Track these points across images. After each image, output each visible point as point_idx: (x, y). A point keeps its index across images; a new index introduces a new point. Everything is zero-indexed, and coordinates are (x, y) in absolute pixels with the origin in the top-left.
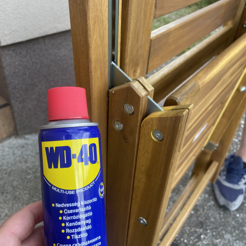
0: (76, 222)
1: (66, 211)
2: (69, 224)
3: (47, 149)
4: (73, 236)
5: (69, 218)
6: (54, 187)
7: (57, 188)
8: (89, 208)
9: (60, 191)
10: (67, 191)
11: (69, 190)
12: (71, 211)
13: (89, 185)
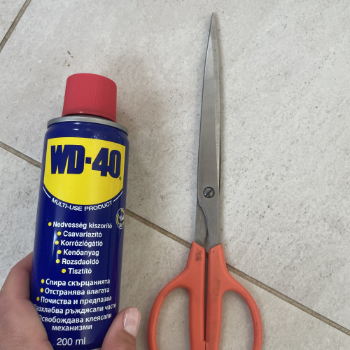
0: (78, 251)
1: (66, 234)
2: (67, 252)
3: (53, 147)
4: (70, 269)
5: (68, 243)
6: (55, 198)
7: (59, 200)
8: (100, 235)
9: (62, 205)
10: (72, 205)
11: (75, 205)
12: (73, 235)
13: (103, 203)
